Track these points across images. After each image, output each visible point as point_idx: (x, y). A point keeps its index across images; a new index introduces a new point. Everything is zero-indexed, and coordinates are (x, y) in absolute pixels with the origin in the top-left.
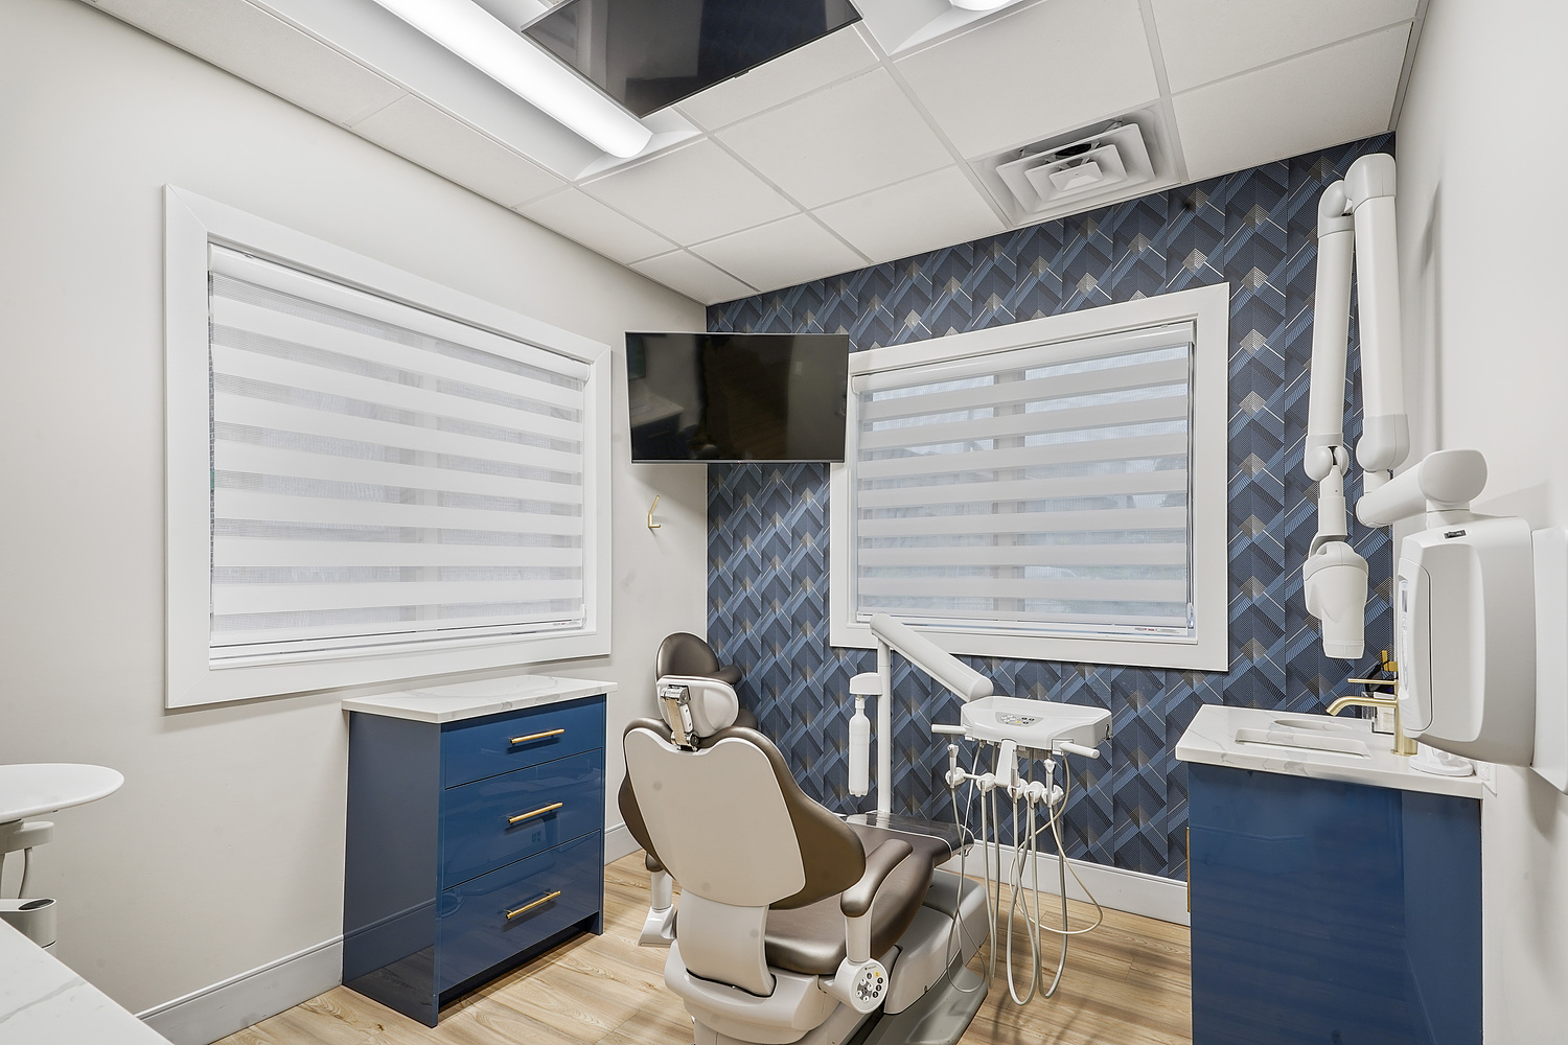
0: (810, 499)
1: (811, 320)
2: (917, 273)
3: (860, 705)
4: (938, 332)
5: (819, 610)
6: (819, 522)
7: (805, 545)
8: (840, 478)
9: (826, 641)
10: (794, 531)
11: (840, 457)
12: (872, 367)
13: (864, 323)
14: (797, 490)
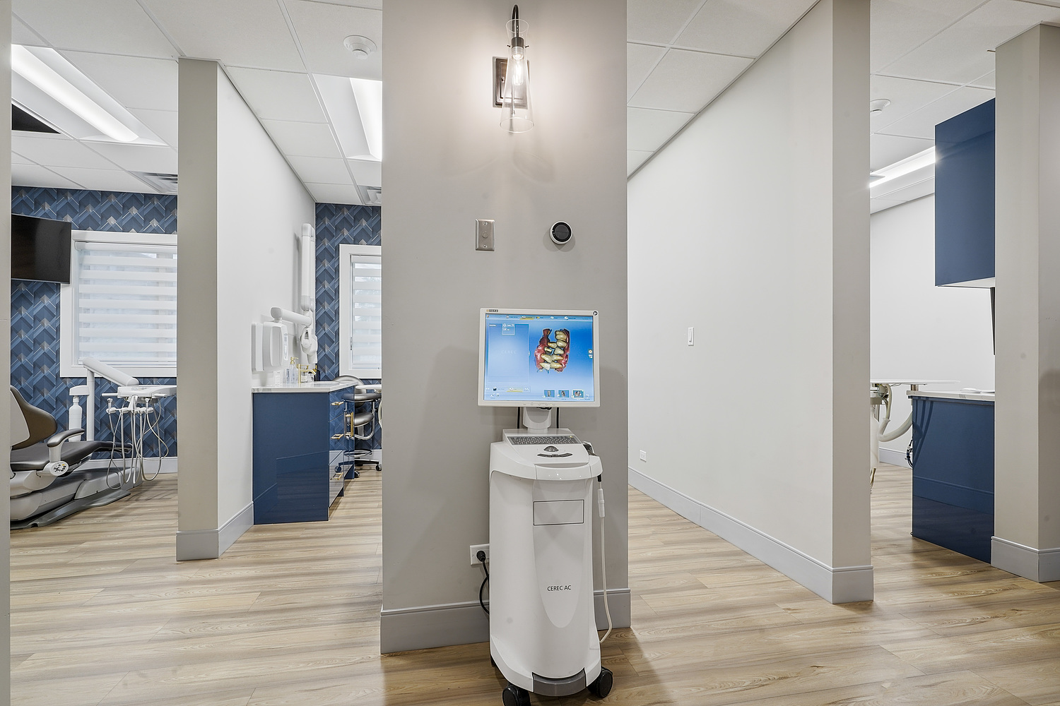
0: (46, 301)
1: (47, 207)
2: (113, 200)
3: (76, 400)
4: (126, 229)
5: (53, 359)
6: (54, 313)
7: (43, 325)
8: (66, 292)
9: (58, 374)
10: (35, 317)
11: (67, 281)
12: (87, 239)
13: (82, 216)
14: (38, 295)
